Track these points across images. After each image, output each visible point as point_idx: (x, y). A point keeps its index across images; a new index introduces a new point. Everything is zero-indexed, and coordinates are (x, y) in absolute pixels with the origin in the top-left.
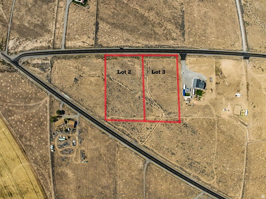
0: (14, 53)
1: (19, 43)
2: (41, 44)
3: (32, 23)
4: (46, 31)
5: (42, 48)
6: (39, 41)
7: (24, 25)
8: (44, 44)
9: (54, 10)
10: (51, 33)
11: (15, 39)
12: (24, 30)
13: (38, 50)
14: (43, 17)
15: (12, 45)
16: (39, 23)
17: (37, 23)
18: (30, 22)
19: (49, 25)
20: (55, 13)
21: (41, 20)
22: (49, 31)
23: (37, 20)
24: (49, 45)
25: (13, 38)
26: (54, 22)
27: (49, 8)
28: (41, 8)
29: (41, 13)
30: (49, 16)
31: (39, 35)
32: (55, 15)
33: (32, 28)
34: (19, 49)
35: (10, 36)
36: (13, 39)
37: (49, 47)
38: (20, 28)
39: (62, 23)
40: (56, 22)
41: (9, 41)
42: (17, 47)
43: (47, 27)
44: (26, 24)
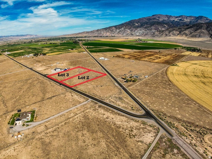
0: (147, 125)
1: (132, 131)
2: (106, 113)
3: (94, 139)
4: (89, 119)
5: (107, 110)
6: (105, 116)
7: (108, 146)
8: (102, 111)
9: (55, 130)
10: (85, 114)
11: (136, 139)
12: (113, 140)
13: (112, 111)
14: (74, 134)
15: (146, 136)
16: (85, 132)
17: (88, 134)
18: (95, 142)
19: (78, 121)
20: (58, 126)
21: (80, 134)
22: (86, 117)
23: (83, 138)
24: (98, 108)
25: (140, 143)
26: (71, 120)
27: (55, 137)
28: (62, 146)
29: (69, 141)
30: (67, 129)
31: (99, 120)
32: (60, 125)
33: (100, 134)
34: (137, 125)
35: (146, 151)
36: (142, 142)
37: (100, 106)
38: (118, 148)
39: (66, 114)
40: (69, 118)
41: (150, 144)
42: (138, 128)
43: (83, 121)
44: (103, 144)
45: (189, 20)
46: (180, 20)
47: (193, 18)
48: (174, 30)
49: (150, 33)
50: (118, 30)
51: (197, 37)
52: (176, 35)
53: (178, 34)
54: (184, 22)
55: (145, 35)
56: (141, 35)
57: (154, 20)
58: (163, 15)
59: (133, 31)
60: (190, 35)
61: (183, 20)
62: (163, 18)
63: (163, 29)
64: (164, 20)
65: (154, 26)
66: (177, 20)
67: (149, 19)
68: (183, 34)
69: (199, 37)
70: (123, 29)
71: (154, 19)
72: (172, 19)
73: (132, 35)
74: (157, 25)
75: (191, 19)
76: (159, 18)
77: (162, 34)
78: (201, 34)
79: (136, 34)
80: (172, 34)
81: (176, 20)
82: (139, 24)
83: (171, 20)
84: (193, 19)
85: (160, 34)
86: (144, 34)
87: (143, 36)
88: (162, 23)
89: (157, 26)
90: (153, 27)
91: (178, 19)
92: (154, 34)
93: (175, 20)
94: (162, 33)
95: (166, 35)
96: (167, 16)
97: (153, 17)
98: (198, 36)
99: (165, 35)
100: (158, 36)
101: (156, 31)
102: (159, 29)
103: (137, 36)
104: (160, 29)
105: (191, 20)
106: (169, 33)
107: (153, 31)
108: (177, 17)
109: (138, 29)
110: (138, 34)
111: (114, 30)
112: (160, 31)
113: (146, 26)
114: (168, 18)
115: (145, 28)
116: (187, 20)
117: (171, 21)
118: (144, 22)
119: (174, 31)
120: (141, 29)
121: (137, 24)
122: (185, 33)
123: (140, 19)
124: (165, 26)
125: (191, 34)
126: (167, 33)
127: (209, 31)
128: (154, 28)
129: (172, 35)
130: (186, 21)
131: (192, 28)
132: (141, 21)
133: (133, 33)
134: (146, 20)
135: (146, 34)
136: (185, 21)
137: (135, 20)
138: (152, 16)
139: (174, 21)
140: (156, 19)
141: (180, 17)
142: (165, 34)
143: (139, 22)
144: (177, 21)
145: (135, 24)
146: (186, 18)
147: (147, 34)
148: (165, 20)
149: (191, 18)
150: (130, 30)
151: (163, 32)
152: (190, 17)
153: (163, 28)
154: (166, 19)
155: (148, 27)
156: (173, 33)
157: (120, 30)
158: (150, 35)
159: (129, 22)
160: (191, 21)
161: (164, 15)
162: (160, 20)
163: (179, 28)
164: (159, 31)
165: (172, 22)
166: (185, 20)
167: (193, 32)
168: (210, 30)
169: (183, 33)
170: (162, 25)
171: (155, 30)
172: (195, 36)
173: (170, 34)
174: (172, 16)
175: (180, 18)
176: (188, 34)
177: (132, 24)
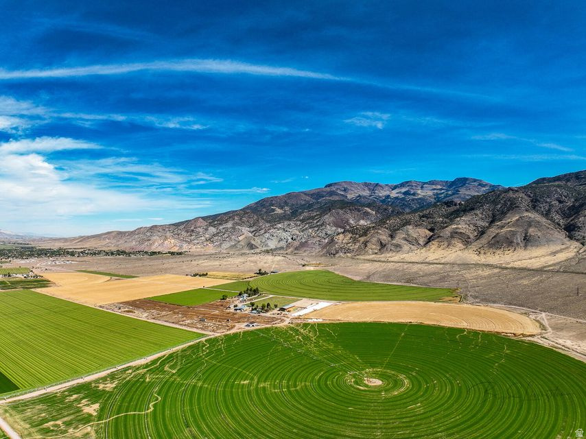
45: (430, 193)
46: (406, 193)
47: (439, 187)
48: (408, 223)
49: (318, 239)
50: (212, 230)
51: (518, 244)
52: (421, 243)
53: (430, 240)
54: (420, 199)
55: (296, 249)
56: (282, 248)
57: (331, 198)
58: (356, 184)
59: (263, 231)
60: (484, 240)
61: (414, 194)
62: (356, 191)
63: (362, 222)
64: (359, 196)
65: (332, 215)
66: (397, 195)
67: (317, 195)
68: (452, 237)
69: (526, 246)
70: (229, 225)
71: (332, 193)
72: (382, 193)
73: (251, 246)
74: (342, 209)
75: (434, 189)
76: (345, 190)
77: (365, 244)
78: (531, 230)
79: (267, 245)
80: (405, 239)
81: (394, 194)
82: (287, 208)
83: (381, 195)
84: (441, 189)
85: (355, 241)
86: (296, 243)
87: (290, 250)
88: (355, 205)
89: (341, 212)
90: (328, 218)
91: (400, 192)
92: (332, 241)
93: (391, 195)
94: (362, 239)
95: (383, 246)
96: (366, 185)
97: (328, 189)
98: (519, 238)
99: (376, 247)
100: (348, 251)
101: (340, 230)
102: (347, 222)
103: (267, 252)
104: (352, 222)
105: (436, 191)
106: (392, 236)
107: (330, 229)
108: (395, 187)
109: (280, 225)
110: (272, 244)
111: (201, 230)
112: (353, 231)
113: (306, 214)
114: (369, 189)
115: (302, 221)
116: (426, 193)
117: (380, 197)
118: (303, 203)
119: (410, 227)
120: (289, 225)
121: (279, 211)
122: (455, 234)
123: (289, 196)
124: (367, 214)
125: (482, 233)
126: (384, 237)
127: (547, 214)
128: (332, 219)
129: (406, 247)
130: (424, 196)
131: (473, 209)
132: (293, 201)
133: (257, 241)
134: (308, 198)
135: (303, 245)
136: (420, 196)
137: (276, 197)
138: (326, 187)
139: (388, 197)
140: (338, 194)
141: (402, 185)
142: (374, 240)
143: (286, 204)
144: (396, 198)
145: (274, 210)
146: (422, 187)
147: (306, 242)
148: (365, 197)
149: (434, 187)
150: (254, 229)
151: (365, 234)
152: (432, 183)
153: (363, 219)
154: (366, 193)
155: (313, 218)
156: (408, 235)
157: (221, 227)
158: (318, 249)
159: (256, 203)
160: (437, 194)
161: (358, 184)
162: (349, 197)
163: (423, 216)
164: (349, 231)
165: (383, 201)
166: (419, 192)
167: (488, 228)
168: (549, 211)
169: (447, 231)
170: (359, 211)
171: (334, 228)
172: (507, 243)
173: (397, 240)
174: (381, 186)
175: (404, 190)
176: (471, 236)
177: (264, 210)
